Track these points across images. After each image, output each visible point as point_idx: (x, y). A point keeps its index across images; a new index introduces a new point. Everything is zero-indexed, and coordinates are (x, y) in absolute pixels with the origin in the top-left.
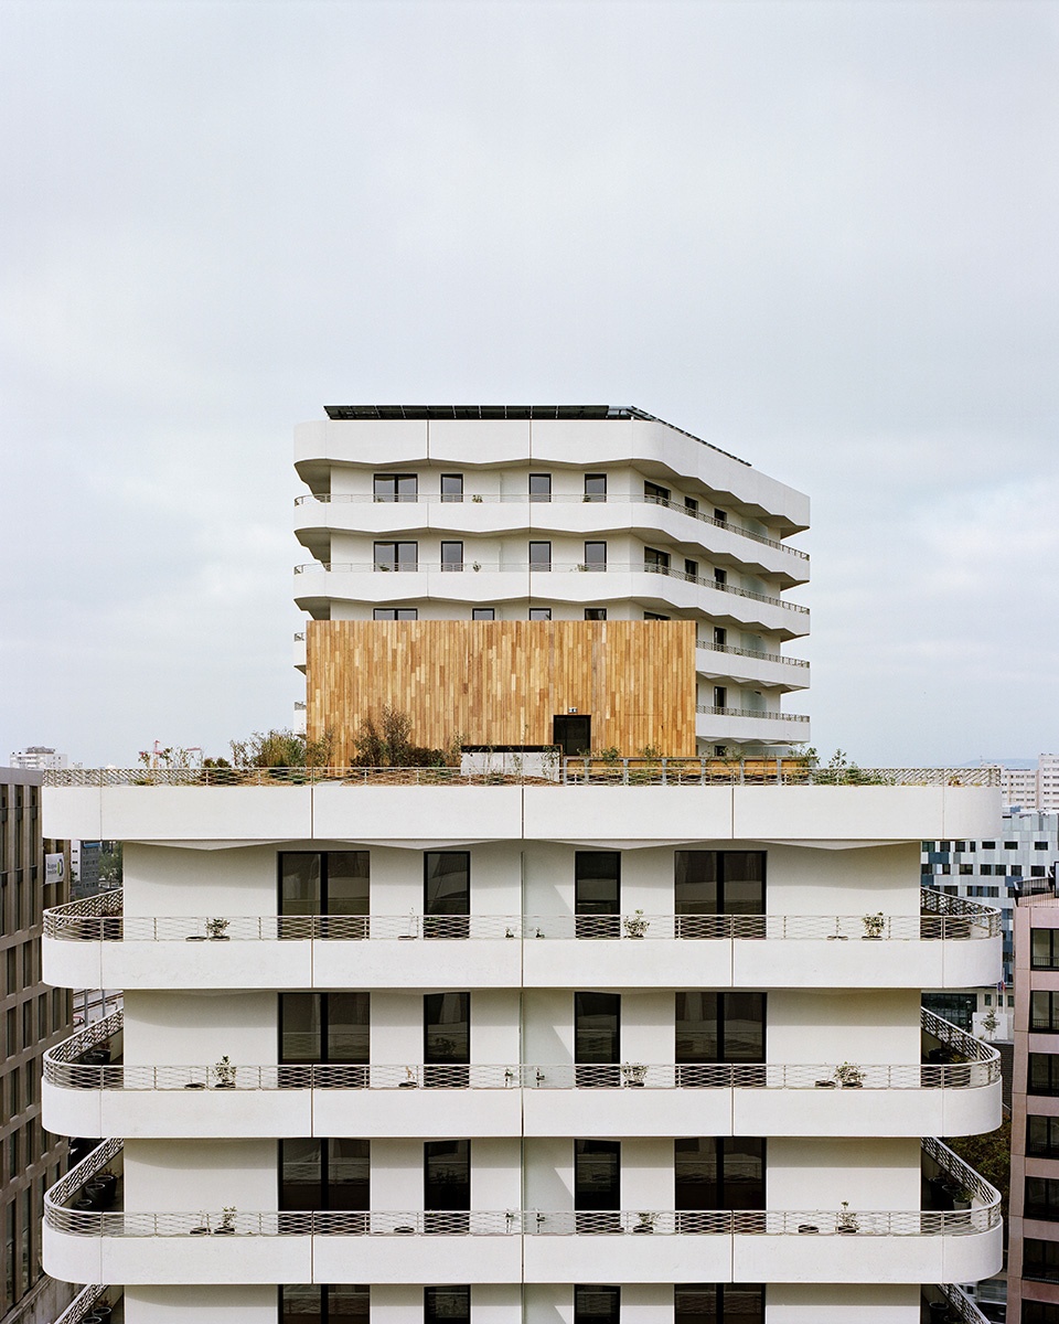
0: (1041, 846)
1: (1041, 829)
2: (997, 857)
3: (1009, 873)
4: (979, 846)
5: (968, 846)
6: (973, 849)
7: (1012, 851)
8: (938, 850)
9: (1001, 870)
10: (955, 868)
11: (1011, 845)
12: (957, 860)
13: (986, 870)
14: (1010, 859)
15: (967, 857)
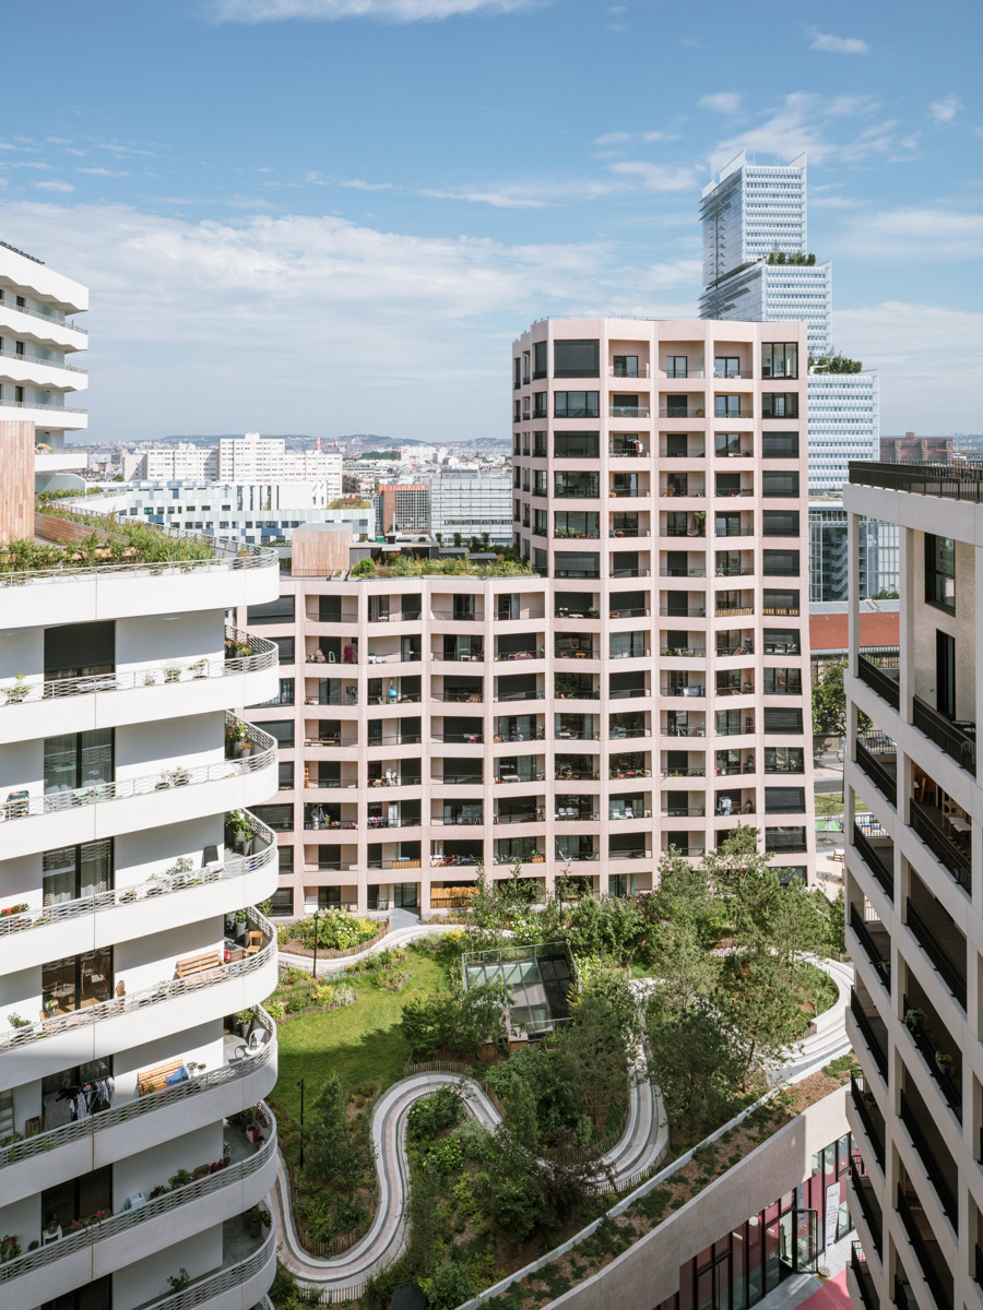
0: (226, 508)
1: (226, 496)
2: (196, 517)
3: (204, 527)
4: (184, 509)
5: (176, 510)
6: (180, 511)
7: (207, 512)
8: (155, 513)
9: (199, 526)
10: (167, 525)
11: (206, 508)
12: (169, 519)
13: (189, 525)
14: (206, 517)
15: (176, 518)
